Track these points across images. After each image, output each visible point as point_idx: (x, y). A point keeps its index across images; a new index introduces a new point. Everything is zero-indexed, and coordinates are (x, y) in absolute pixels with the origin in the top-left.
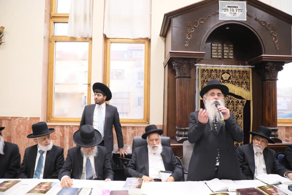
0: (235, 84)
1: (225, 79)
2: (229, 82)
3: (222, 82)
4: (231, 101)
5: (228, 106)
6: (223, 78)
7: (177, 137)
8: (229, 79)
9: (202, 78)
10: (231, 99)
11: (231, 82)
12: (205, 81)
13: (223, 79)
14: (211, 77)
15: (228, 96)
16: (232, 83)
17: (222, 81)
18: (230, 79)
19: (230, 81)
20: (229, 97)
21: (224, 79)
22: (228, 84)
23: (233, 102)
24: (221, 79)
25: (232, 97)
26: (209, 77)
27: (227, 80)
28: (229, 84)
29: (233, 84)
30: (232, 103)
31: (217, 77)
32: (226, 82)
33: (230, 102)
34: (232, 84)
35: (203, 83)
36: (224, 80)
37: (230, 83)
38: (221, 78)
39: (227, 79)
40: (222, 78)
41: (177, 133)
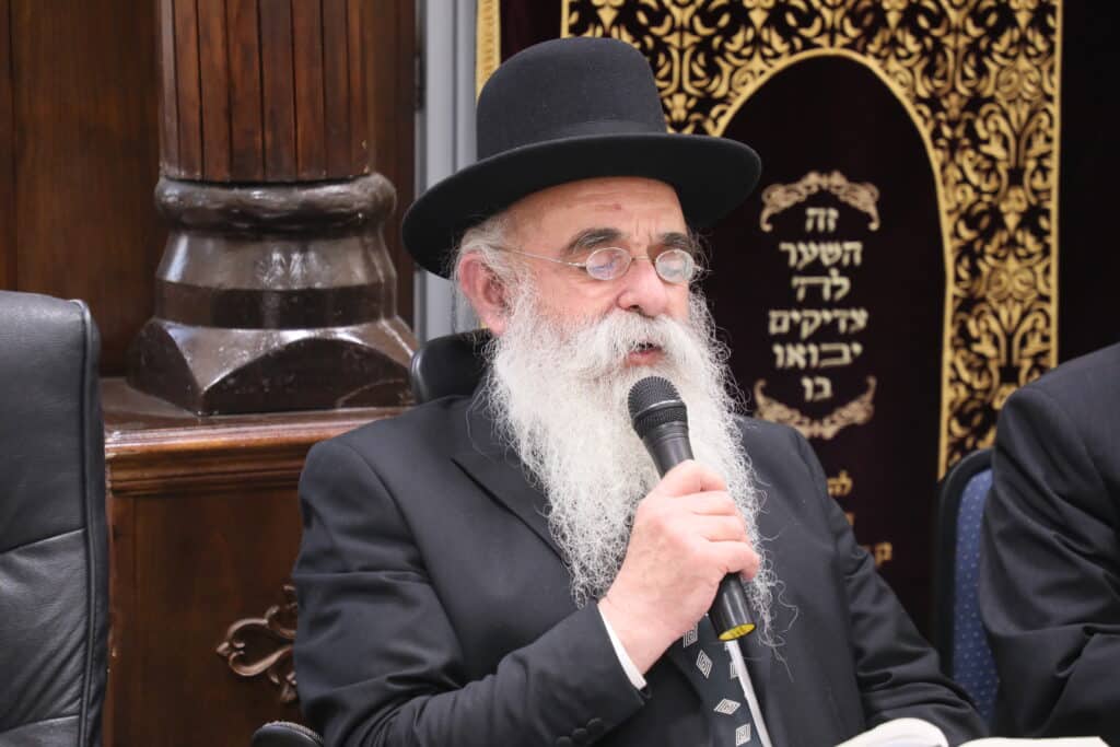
7: (178, 333)
41: (174, 273)
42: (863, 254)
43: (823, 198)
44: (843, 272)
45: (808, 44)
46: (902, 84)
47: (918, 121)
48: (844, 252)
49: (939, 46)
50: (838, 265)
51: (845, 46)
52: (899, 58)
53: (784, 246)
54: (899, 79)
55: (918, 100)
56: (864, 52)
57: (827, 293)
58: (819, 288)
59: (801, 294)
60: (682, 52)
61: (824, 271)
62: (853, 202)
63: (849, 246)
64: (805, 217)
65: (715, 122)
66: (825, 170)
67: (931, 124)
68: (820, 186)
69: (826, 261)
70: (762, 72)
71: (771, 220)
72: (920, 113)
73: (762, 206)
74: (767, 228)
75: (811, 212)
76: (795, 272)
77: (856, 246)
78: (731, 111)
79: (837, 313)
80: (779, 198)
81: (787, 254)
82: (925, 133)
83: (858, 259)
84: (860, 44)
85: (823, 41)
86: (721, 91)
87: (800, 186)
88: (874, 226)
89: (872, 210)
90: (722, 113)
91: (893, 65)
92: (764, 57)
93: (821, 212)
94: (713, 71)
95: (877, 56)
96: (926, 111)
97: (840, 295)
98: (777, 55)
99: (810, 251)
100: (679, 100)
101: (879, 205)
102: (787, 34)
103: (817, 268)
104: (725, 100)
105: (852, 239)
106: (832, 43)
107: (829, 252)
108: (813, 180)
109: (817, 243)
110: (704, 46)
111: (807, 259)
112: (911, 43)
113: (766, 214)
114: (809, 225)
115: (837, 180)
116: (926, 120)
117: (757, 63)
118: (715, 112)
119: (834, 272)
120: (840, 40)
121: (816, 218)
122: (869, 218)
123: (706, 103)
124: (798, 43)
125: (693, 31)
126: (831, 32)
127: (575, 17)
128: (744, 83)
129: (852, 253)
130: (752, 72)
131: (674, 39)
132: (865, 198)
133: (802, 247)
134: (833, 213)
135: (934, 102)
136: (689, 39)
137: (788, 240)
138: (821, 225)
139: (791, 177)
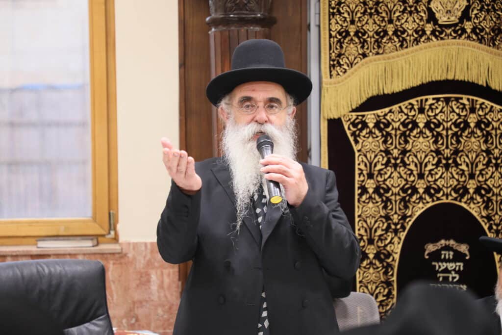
0: (493, 40)
1: (445, 19)
2: (464, 31)
3: (433, 32)
4: (472, 119)
5: (458, 142)
6: (437, 15)
8: (461, 20)
9: (333, 21)
10: (473, 110)
11: (474, 30)
12: (348, 33)
13: (435, 21)
14: (378, 13)
15: (457, 99)
16: (477, 34)
17: (429, 28)
18: (469, 19)
19: (468, 26)
20: (466, 102)
21: (443, 19)
22: (457, 41)
23: (488, 124)
24: (428, 22)
25: (481, 100)
26: (371, 15)
27: (455, 25)
28: (462, 40)
29: (481, 40)
30: (482, 130)
31: (403, 12)
32: (449, 31)
33: (467, 125)
34: (477, 44)
35: (339, 41)
36: (441, 26)
37: (469, 37)
38: (425, 17)
39: (454, 19)
40: (432, 17)
42: (464, 266)
43: (447, 248)
44: (456, 272)
45: (438, 199)
46: (476, 212)
47: (483, 224)
48: (456, 266)
49: (489, 200)
50: (454, 270)
51: (452, 200)
52: (474, 203)
53: (433, 263)
54: (475, 210)
55: (482, 217)
56: (460, 201)
57: (450, 279)
58: (448, 277)
59: (441, 279)
60: (396, 201)
61: (450, 272)
62: (459, 250)
63: (458, 264)
64: (441, 254)
65: (408, 223)
66: (447, 239)
67: (488, 225)
68: (445, 244)
69: (450, 269)
70: (423, 208)
71: (428, 254)
72: (483, 221)
73: (425, 250)
74: (427, 257)
75: (443, 252)
76: (438, 272)
77: (461, 264)
78: (413, 220)
79: (455, 285)
80: (431, 248)
81: (435, 266)
82: (486, 227)
83: (462, 268)
84: (459, 199)
85: (444, 198)
86: (409, 214)
87: (438, 244)
88: (467, 258)
89: (467, 253)
90: (410, 220)
91: (472, 205)
92: (423, 203)
93: (447, 253)
94: (406, 207)
95: (465, 203)
96: (486, 221)
97: (455, 280)
98: (428, 202)
99: (444, 266)
100: (396, 216)
101: (469, 251)
102: (431, 196)
103: (446, 271)
104: (410, 216)
105: (459, 262)
106: (447, 198)
107: (451, 266)
108: (443, 242)
109: (446, 262)
110: (403, 199)
111: (442, 268)
112: (478, 198)
113: (426, 253)
114: (443, 257)
115: (452, 242)
116: (486, 224)
117: (421, 205)
118: (408, 220)
119: (453, 272)
120: (450, 198)
121: (445, 255)
122: (466, 255)
123: (404, 217)
124: (435, 199)
125: (399, 194)
126: (447, 196)
127: (360, 191)
128: (417, 211)
129: (460, 266)
130: (419, 208)
131: (393, 198)
132: (464, 248)
133: (440, 264)
134: (452, 253)
135: (489, 218)
136: (398, 198)
137: (435, 261)
138: (447, 257)
139: (435, 241)
